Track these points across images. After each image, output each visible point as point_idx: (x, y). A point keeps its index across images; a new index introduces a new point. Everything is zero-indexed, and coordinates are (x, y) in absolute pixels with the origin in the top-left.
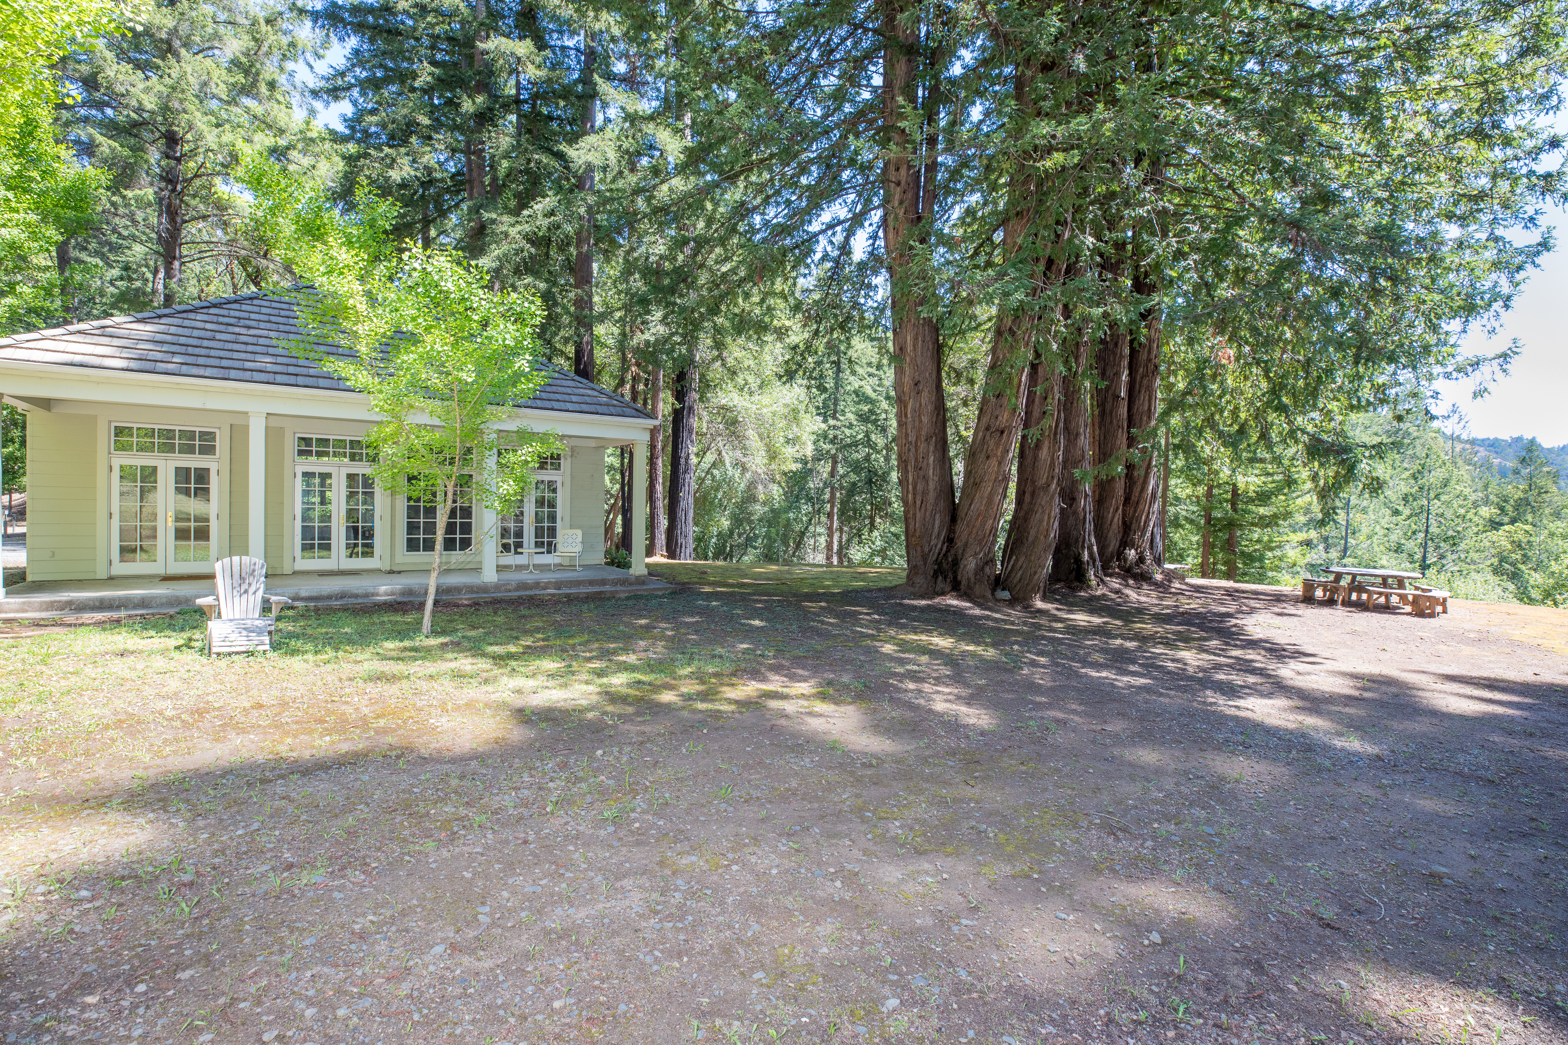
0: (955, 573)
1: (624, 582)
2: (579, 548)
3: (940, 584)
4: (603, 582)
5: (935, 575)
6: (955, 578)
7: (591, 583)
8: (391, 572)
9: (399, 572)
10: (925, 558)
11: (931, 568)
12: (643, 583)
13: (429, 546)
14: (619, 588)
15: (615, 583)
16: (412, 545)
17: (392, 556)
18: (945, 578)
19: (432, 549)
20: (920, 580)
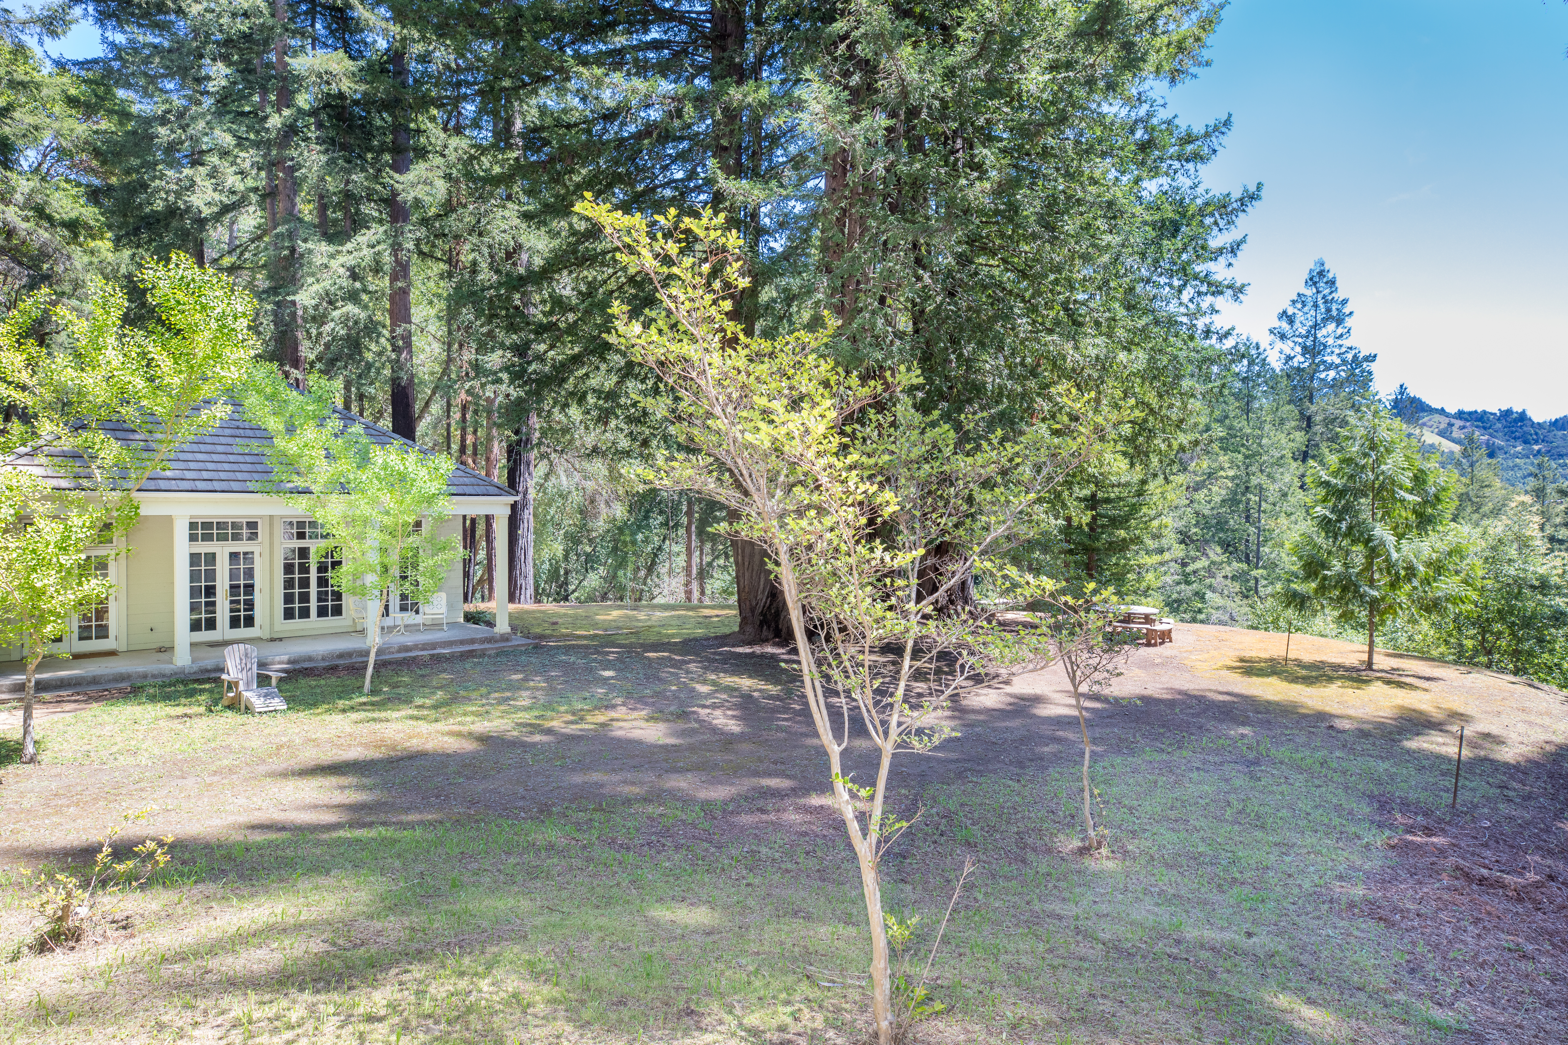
0: (777, 623)
1: (489, 640)
2: (444, 610)
3: (765, 633)
4: (472, 641)
5: (761, 625)
6: (777, 626)
7: (462, 642)
8: (272, 640)
9: (281, 639)
10: (753, 609)
11: (758, 619)
12: (507, 640)
13: (305, 613)
14: (486, 646)
15: (483, 641)
16: (289, 614)
17: (272, 624)
18: (769, 627)
19: (308, 616)
20: (749, 629)
